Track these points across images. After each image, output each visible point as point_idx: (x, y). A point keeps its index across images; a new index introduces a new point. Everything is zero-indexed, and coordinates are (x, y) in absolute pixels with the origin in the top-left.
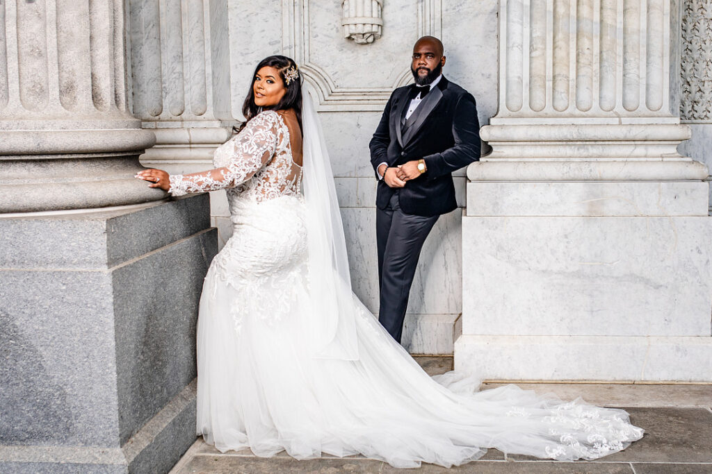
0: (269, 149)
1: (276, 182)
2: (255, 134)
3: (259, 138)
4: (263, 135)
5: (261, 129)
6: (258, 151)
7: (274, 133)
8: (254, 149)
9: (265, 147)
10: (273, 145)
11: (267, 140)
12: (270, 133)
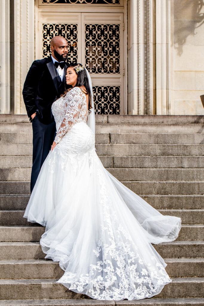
0: (80, 103)
1: (81, 117)
2: (74, 97)
3: (76, 99)
4: (77, 97)
5: (76, 95)
6: (76, 104)
7: (81, 96)
8: (75, 104)
9: (78, 102)
10: (81, 101)
11: (79, 99)
12: (80, 96)
